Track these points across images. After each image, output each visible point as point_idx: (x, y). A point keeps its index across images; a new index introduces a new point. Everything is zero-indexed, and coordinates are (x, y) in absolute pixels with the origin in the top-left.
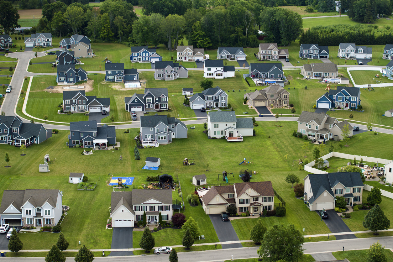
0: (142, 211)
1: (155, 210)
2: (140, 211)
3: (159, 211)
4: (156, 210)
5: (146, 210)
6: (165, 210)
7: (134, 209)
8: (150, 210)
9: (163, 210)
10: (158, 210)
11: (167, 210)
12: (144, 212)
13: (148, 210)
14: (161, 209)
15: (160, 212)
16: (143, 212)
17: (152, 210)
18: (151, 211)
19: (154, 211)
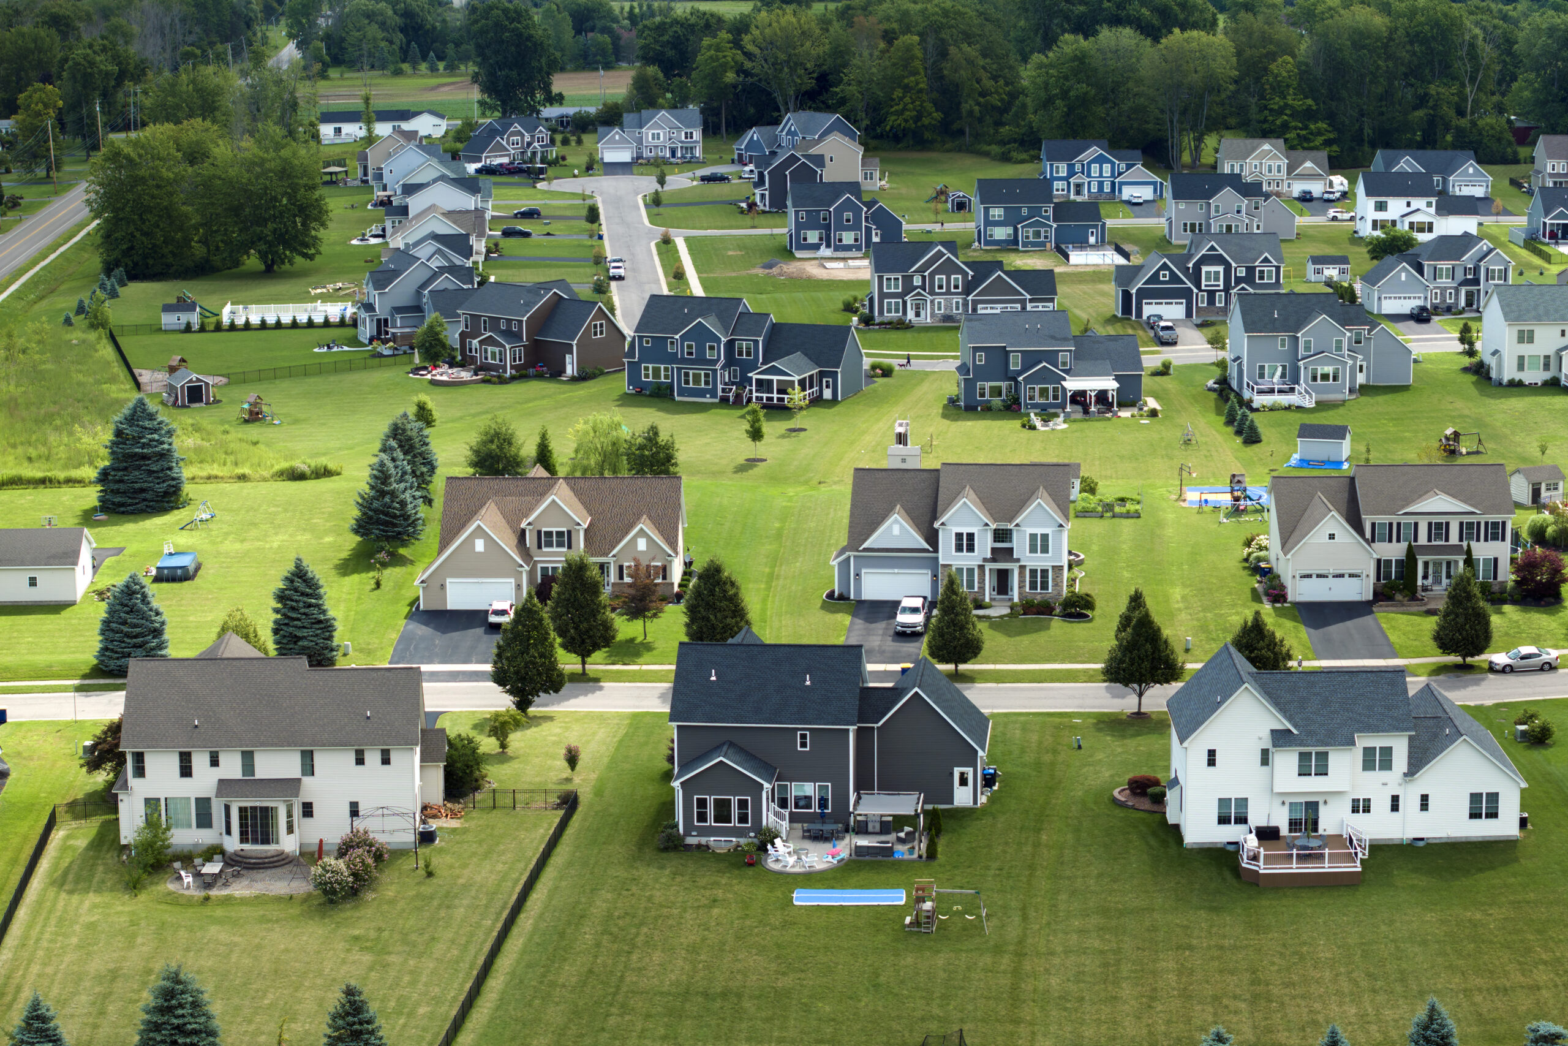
0: (1398, 541)
1: (1447, 540)
2: (1390, 541)
3: (1465, 544)
4: (1454, 539)
5: (1416, 540)
6: (1486, 540)
7: (1368, 535)
8: (1430, 540)
9: (1478, 540)
10: (1461, 540)
11: (1495, 538)
12: (1410, 546)
13: (1423, 539)
14: (1470, 537)
15: (1469, 545)
16: (1404, 545)
17: (1438, 536)
18: (1434, 543)
19: (1443, 543)
